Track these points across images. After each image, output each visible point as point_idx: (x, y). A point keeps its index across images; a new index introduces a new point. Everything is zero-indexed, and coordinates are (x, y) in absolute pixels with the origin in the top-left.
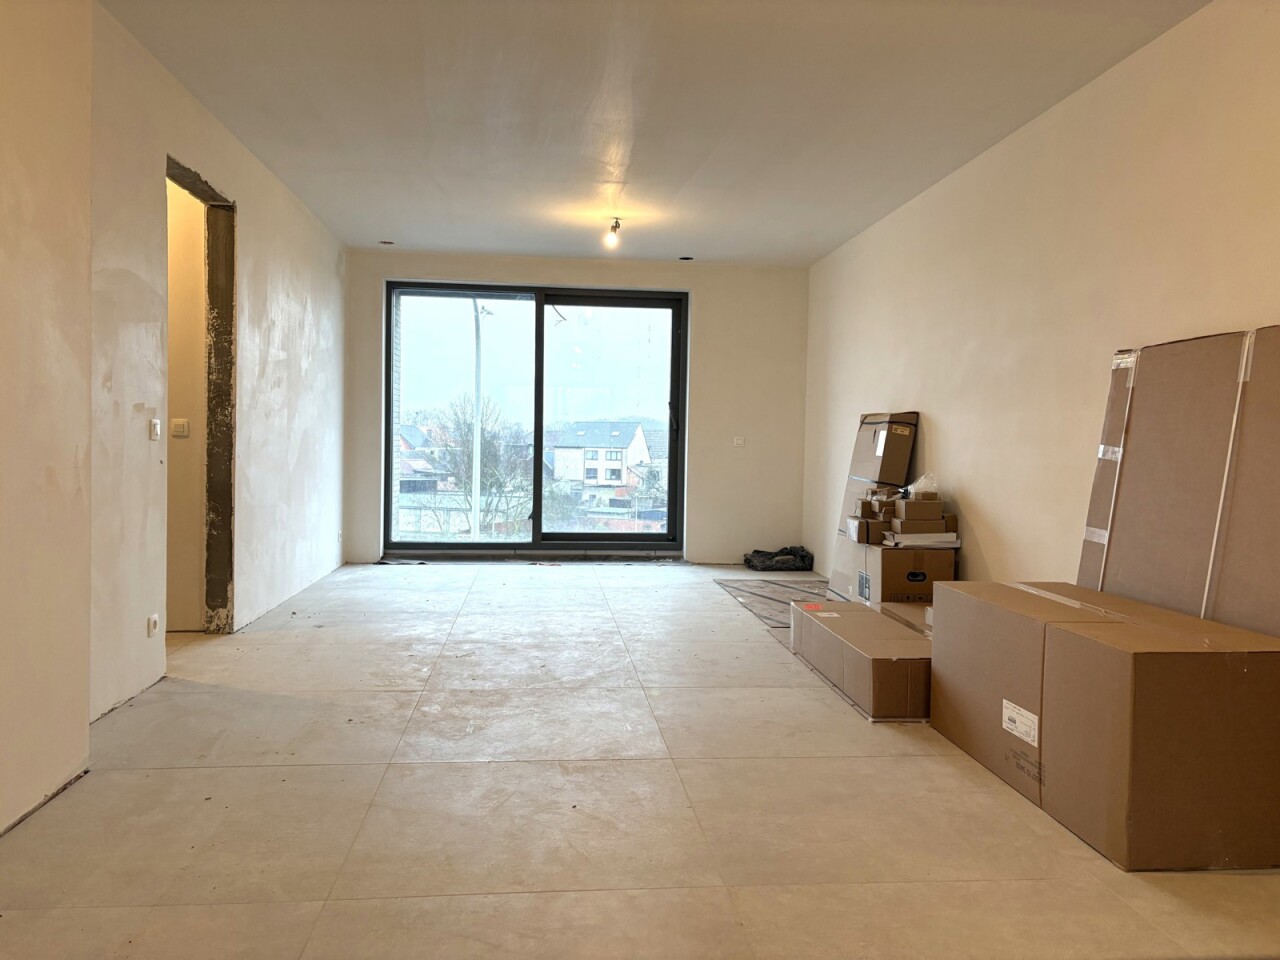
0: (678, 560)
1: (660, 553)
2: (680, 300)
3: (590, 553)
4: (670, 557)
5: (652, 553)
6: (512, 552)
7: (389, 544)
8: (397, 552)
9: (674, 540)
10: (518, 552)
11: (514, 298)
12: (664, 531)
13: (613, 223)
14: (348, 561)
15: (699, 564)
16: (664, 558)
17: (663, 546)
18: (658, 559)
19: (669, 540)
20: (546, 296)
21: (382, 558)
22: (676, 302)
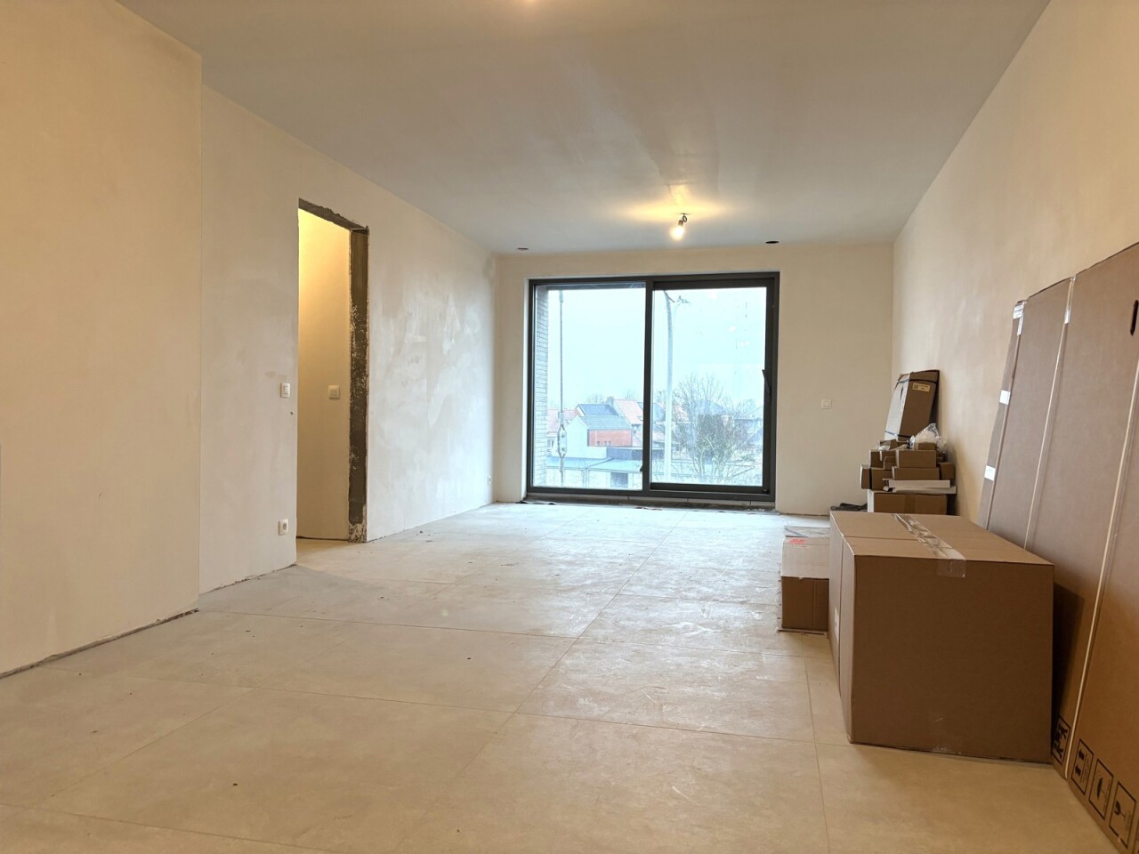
0: (769, 509)
1: (754, 504)
2: (773, 278)
3: (691, 501)
4: (762, 507)
5: (748, 503)
6: (626, 498)
7: (530, 488)
8: (536, 494)
9: (768, 492)
10: (631, 498)
11: (628, 287)
12: (760, 484)
13: (680, 217)
14: (497, 500)
15: (788, 514)
16: (757, 508)
17: (759, 497)
18: (752, 508)
19: (764, 493)
20: (655, 283)
21: (525, 499)
22: (769, 281)
